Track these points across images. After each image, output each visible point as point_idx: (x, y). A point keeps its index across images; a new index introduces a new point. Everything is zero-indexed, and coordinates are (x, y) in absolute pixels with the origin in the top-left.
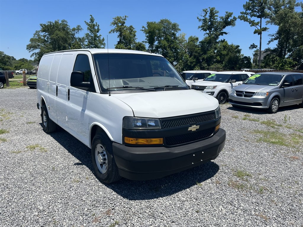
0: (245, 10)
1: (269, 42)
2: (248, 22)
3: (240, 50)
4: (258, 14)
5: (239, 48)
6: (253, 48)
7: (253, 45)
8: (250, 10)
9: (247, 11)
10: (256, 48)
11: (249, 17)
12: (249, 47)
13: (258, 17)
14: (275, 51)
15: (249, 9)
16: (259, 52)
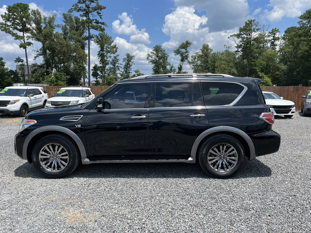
0: (5, 21)
1: (35, 57)
2: (11, 34)
3: (4, 63)
4: (20, 28)
5: (3, 61)
6: (19, 62)
7: (19, 59)
8: (11, 22)
9: (7, 23)
10: (22, 62)
11: (11, 29)
12: (15, 61)
13: (20, 30)
14: (41, 66)
15: (9, 20)
16: (26, 67)
